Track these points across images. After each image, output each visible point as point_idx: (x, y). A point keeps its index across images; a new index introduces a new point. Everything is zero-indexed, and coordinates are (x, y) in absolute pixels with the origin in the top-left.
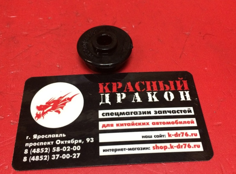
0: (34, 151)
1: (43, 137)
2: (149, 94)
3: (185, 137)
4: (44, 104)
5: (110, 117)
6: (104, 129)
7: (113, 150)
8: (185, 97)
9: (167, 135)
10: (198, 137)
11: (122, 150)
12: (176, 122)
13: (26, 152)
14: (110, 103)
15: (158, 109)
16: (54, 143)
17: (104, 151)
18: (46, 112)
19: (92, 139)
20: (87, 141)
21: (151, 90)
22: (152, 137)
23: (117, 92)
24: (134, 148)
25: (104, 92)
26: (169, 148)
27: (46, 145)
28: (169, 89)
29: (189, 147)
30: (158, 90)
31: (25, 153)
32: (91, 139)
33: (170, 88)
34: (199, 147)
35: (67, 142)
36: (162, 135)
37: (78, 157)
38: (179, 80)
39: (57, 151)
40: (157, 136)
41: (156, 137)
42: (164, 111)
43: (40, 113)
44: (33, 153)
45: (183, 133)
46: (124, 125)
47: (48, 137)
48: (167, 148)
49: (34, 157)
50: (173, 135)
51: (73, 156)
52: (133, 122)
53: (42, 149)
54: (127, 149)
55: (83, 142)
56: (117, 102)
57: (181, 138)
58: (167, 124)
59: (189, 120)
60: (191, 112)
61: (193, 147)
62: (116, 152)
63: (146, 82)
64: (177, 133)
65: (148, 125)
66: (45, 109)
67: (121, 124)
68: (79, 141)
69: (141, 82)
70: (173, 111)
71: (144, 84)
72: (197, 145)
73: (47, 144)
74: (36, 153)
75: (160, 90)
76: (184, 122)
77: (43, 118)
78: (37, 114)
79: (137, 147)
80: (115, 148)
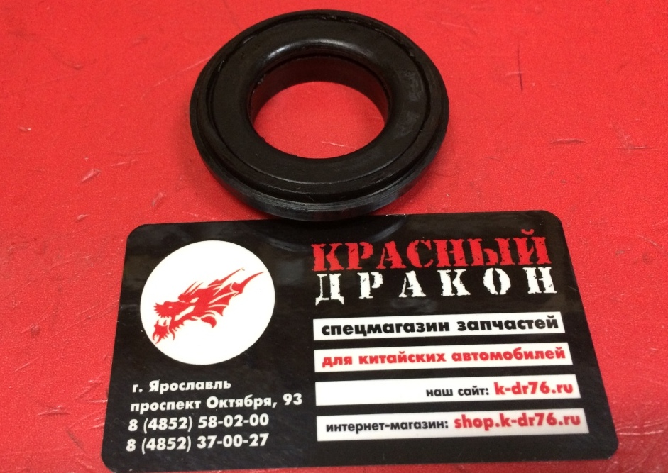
0: (153, 425)
1: (174, 387)
2: (444, 276)
3: (539, 395)
4: (175, 299)
5: (343, 336)
6: (328, 369)
7: (351, 427)
8: (541, 285)
9: (492, 390)
10: (576, 394)
11: (374, 427)
12: (518, 355)
13: (133, 425)
14: (342, 299)
15: (466, 318)
16: (203, 405)
17: (329, 428)
18: (181, 322)
19: (299, 395)
20: (285, 402)
21: (450, 265)
22: (452, 394)
23: (361, 268)
24: (406, 424)
25: (326, 269)
26: (497, 425)
27: (182, 408)
28: (497, 262)
29: (552, 421)
30: (467, 265)
31: (130, 429)
32: (295, 395)
33: (500, 259)
34: (576, 421)
35: (234, 404)
36: (479, 387)
37: (263, 443)
38: (524, 236)
39: (210, 426)
40: (466, 390)
41: (462, 395)
42: (483, 323)
43: (165, 323)
44: (149, 430)
45: (534, 384)
46: (380, 360)
47: (188, 388)
48: (491, 425)
49: (153, 440)
50: (508, 389)
51: (251, 441)
52: (404, 352)
53: (173, 420)
54: (387, 426)
55: (275, 404)
56: (362, 297)
57: (528, 396)
58: (492, 359)
59: (552, 347)
60: (556, 327)
61: (561, 423)
62: (359, 432)
63: (435, 241)
64: (518, 383)
65: (441, 362)
66: (178, 314)
67: (371, 357)
68: (265, 400)
69: (422, 241)
70: (507, 322)
71: (430, 248)
72: (572, 418)
73: (185, 407)
74: (157, 429)
75: (473, 265)
76: (537, 353)
77: (174, 337)
78: (157, 326)
79: (414, 421)
80: (358, 423)
